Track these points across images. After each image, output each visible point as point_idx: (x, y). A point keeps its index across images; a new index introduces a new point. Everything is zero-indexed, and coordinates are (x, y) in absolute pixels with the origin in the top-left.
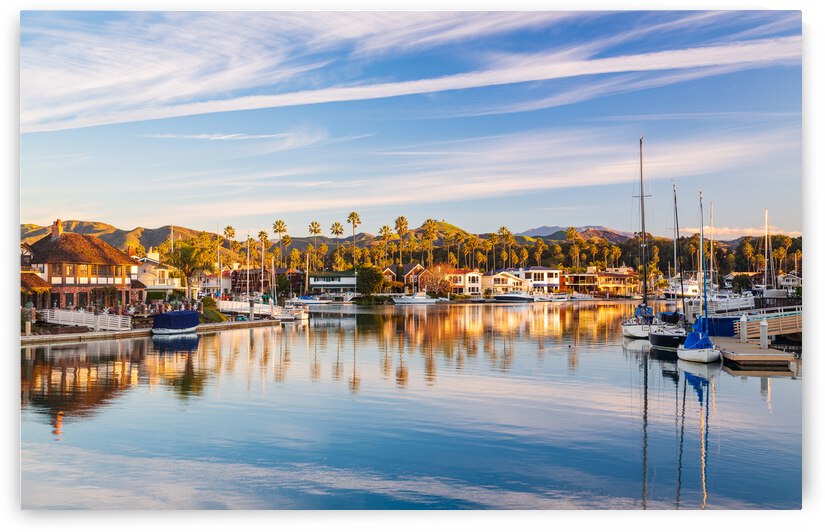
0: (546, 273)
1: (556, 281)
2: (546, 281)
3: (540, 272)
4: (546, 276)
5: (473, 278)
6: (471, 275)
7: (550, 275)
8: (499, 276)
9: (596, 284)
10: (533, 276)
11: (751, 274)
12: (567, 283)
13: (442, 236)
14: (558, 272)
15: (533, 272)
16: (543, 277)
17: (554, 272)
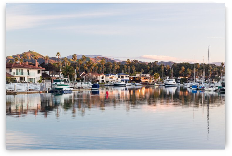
0: (125, 76)
1: (128, 79)
2: (125, 78)
3: (123, 75)
4: (125, 77)
5: (102, 77)
6: (101, 76)
7: (126, 77)
8: (110, 76)
9: (141, 80)
10: (121, 77)
11: (187, 77)
12: (131, 80)
13: (33, 57)
14: (129, 75)
15: (121, 75)
16: (124, 77)
17: (128, 75)
